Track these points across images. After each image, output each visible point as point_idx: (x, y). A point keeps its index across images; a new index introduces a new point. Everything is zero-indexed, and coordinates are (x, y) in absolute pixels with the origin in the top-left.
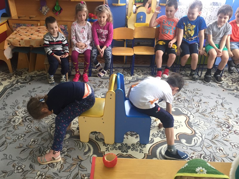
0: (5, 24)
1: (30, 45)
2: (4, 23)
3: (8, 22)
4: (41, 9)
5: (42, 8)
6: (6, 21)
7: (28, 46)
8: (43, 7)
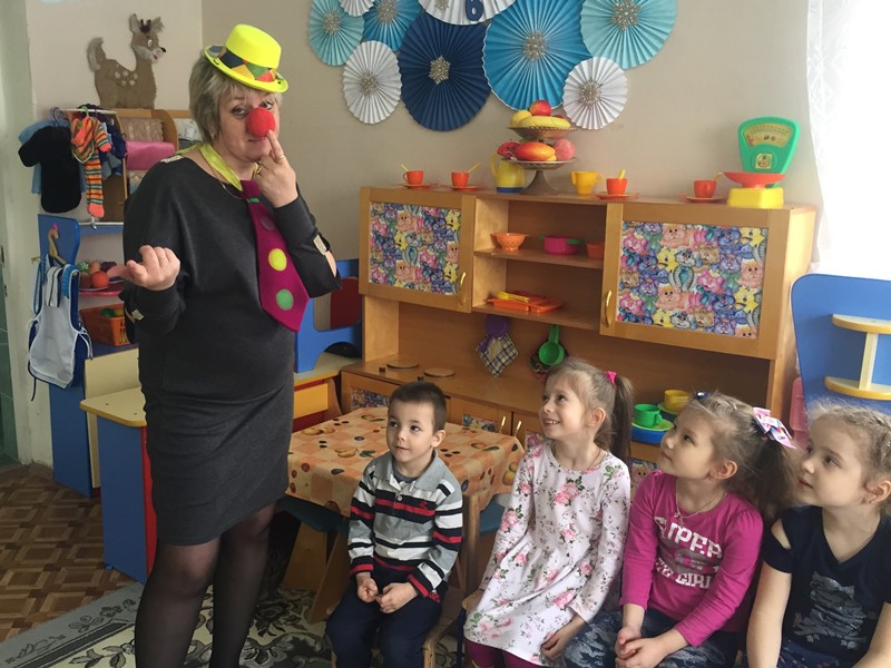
0: (326, 385)
1: (331, 502)
2: (323, 382)
3: (337, 380)
6: (336, 373)
7: (323, 504)
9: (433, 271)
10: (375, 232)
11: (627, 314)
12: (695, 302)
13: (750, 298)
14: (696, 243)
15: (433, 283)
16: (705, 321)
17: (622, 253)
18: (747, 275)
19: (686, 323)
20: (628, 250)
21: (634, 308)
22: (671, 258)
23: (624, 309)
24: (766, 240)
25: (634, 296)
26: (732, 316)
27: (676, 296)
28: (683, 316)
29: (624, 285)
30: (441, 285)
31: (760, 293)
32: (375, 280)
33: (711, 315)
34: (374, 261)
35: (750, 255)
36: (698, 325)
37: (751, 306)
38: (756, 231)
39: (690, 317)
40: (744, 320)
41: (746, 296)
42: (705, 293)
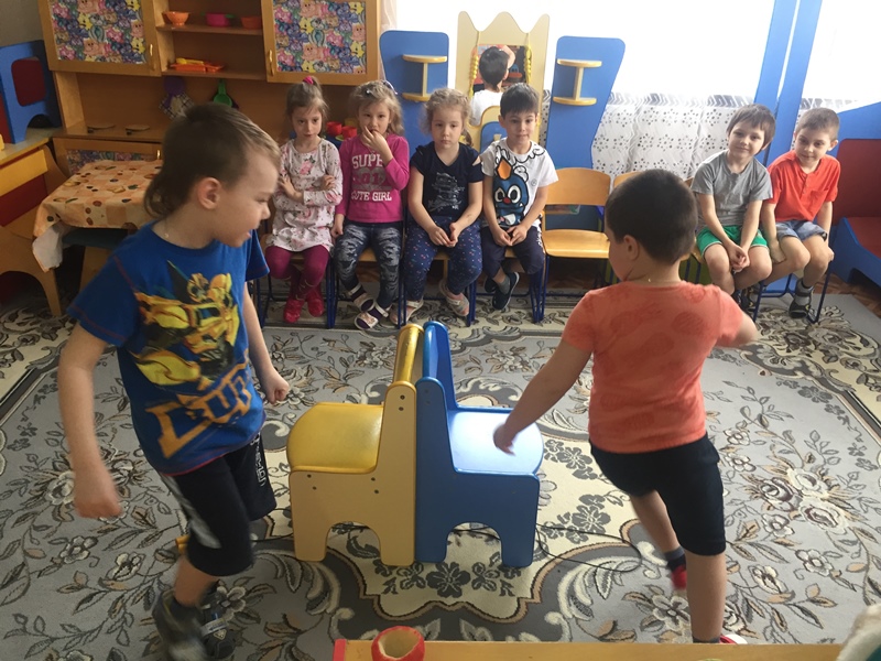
0: (42, 152)
1: (127, 224)
2: (37, 149)
3: (50, 144)
4: (167, 105)
5: (169, 101)
6: (47, 140)
7: (119, 227)
8: (174, 99)
9: (122, 45)
10: (57, 15)
11: (284, 66)
12: (327, 54)
13: (360, 48)
14: (323, 14)
15: (123, 55)
16: (335, 66)
17: (275, 22)
18: (356, 33)
19: (323, 68)
20: (279, 20)
21: (288, 62)
22: (309, 25)
23: (281, 63)
24: (364, 10)
25: (287, 53)
26: (349, 60)
27: (315, 51)
28: (321, 64)
29: (280, 46)
30: (130, 56)
31: (365, 44)
32: (64, 57)
33: (338, 61)
34: (60, 41)
35: (356, 20)
36: (331, 68)
37: (360, 53)
38: (358, 4)
39: (325, 64)
40: (357, 63)
41: (356, 47)
42: (333, 47)
